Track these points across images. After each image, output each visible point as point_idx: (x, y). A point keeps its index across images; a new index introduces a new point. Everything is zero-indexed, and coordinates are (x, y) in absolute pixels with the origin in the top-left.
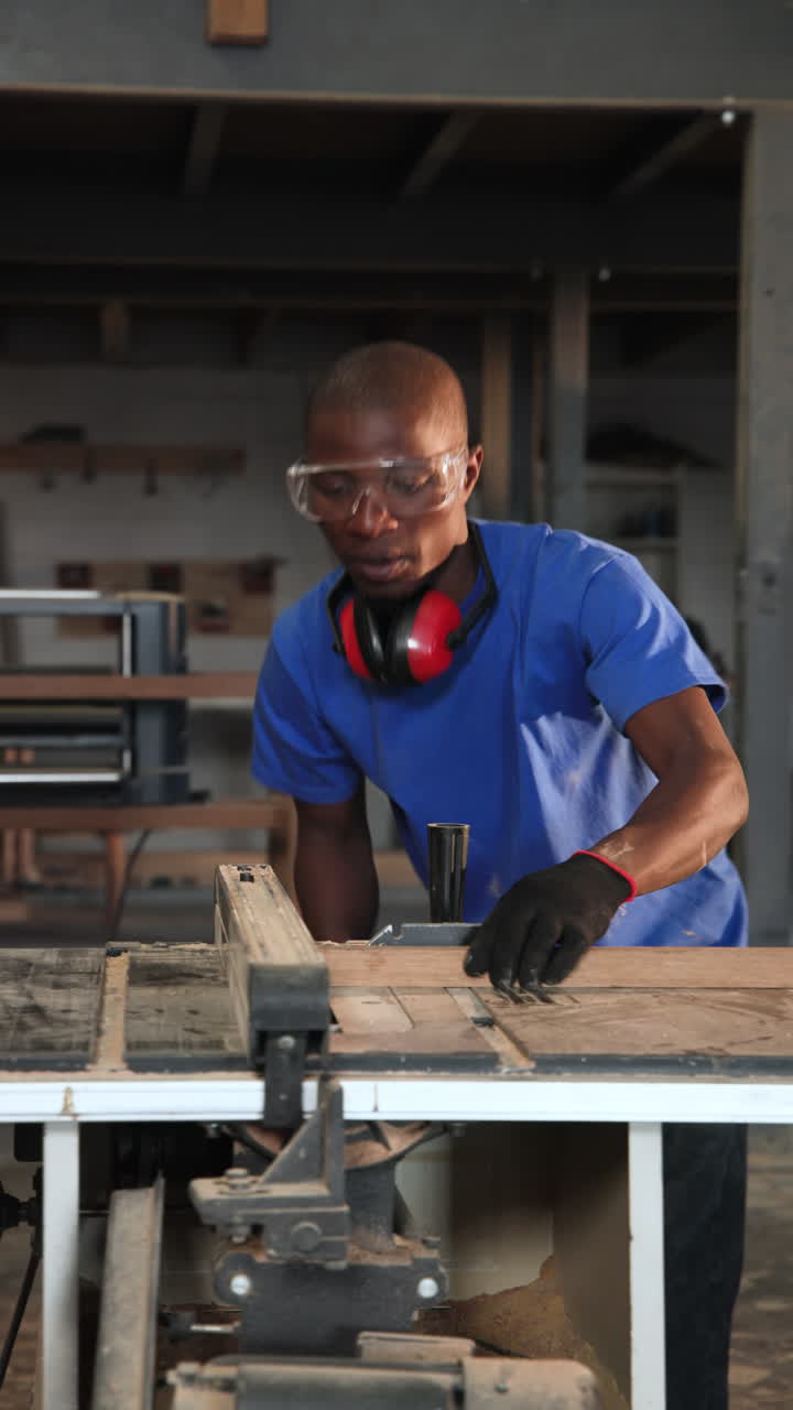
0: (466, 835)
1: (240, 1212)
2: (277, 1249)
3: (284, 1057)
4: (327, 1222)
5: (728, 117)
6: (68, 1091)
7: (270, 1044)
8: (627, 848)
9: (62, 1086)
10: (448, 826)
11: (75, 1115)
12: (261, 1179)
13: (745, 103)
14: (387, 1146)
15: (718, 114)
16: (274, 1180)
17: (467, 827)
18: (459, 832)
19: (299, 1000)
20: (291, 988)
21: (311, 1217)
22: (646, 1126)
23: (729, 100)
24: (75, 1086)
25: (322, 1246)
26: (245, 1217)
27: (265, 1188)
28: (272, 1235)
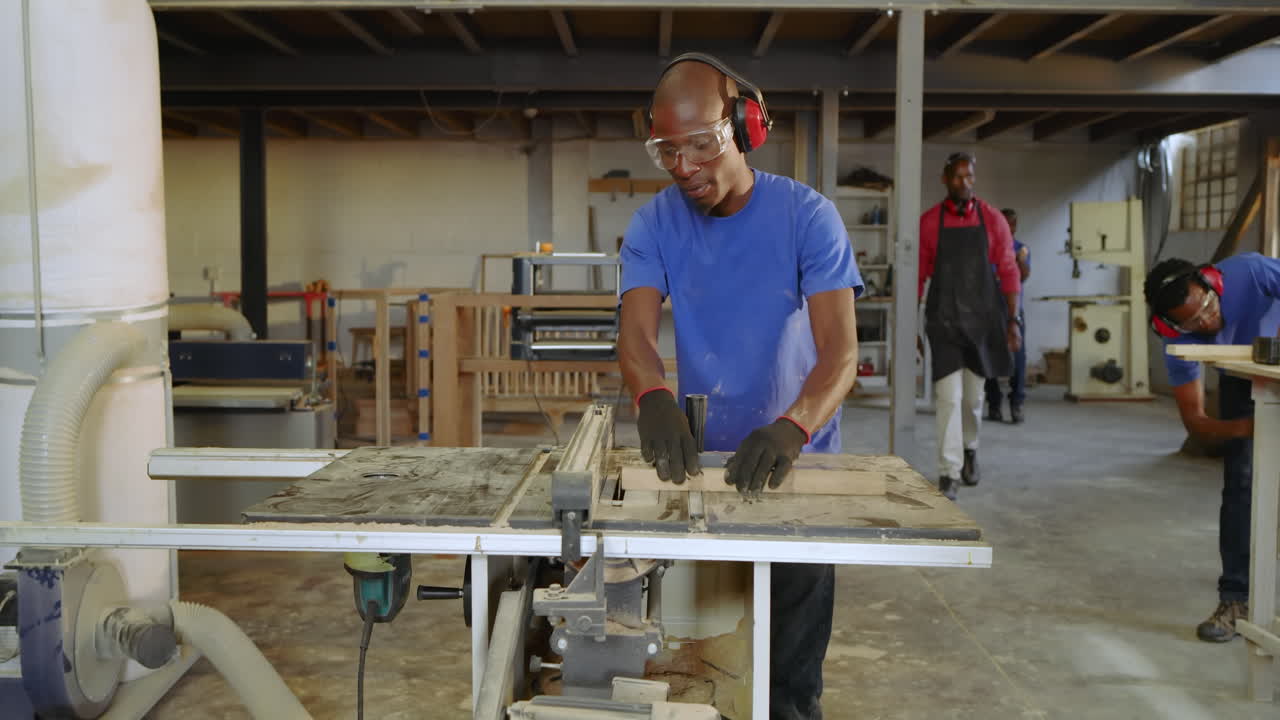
0: (706, 403)
1: (553, 609)
2: (571, 630)
3: (571, 524)
4: (596, 616)
5: (890, 13)
6: (478, 538)
7: (564, 516)
8: (805, 412)
9: (475, 536)
10: (696, 397)
11: (482, 551)
12: (566, 589)
13: (898, 6)
14: (637, 571)
15: (885, 12)
16: (571, 591)
17: (706, 397)
18: (701, 400)
19: (575, 493)
20: (572, 486)
21: (586, 613)
22: (762, 564)
23: (891, 4)
24: (482, 536)
25: (591, 629)
26: (555, 612)
27: (569, 596)
28: (569, 622)
